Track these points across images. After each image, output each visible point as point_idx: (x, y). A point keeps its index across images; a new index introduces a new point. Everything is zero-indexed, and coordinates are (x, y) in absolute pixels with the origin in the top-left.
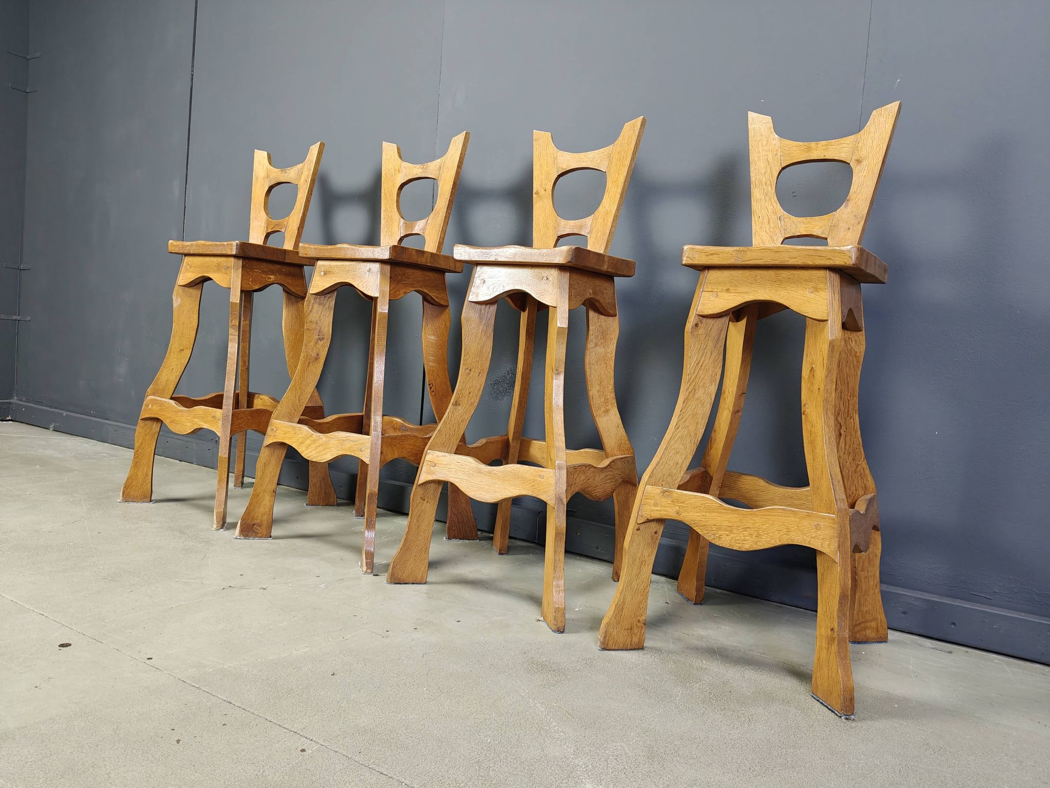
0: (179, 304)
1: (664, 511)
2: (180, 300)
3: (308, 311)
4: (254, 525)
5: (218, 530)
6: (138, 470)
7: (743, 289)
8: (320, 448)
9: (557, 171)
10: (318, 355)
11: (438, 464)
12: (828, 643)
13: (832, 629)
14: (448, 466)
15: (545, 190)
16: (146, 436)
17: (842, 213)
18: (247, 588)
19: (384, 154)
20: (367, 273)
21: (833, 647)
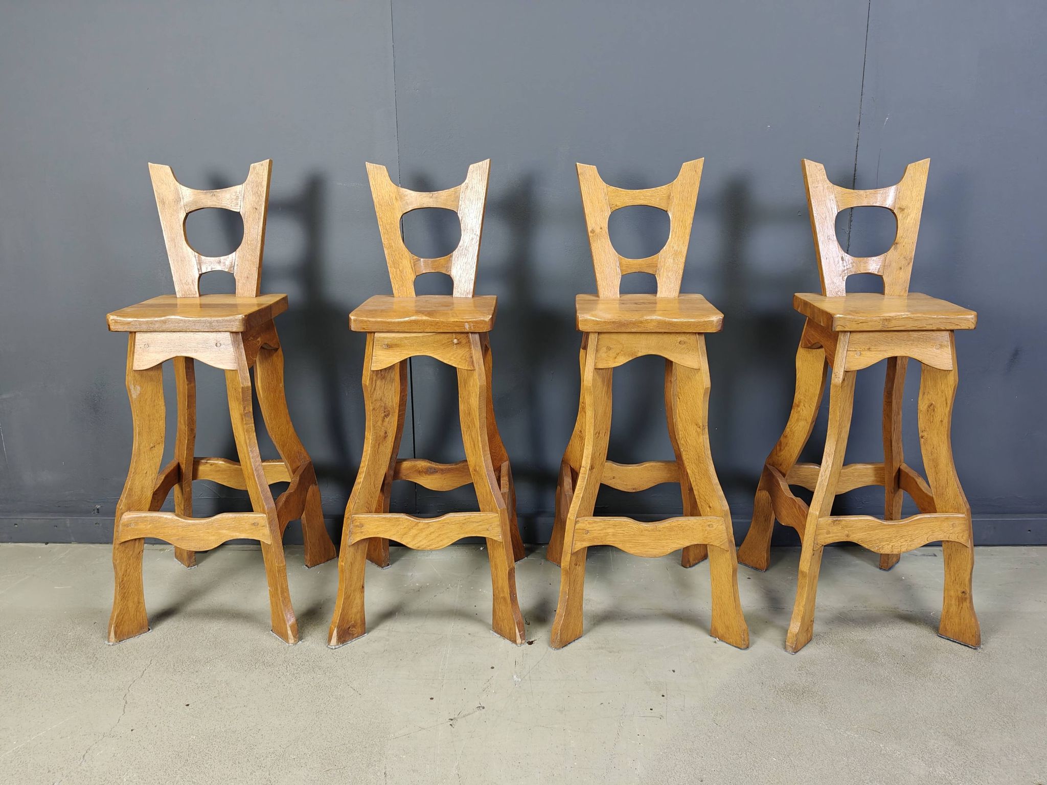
0: (139, 392)
1: (837, 536)
2: (139, 388)
3: (372, 390)
4: (349, 628)
5: (296, 644)
6: (128, 601)
7: (882, 348)
8: (433, 536)
9: (611, 208)
10: (386, 433)
11: (591, 530)
12: (959, 602)
13: (963, 592)
14: (604, 531)
15: (601, 228)
16: (130, 559)
17: (892, 254)
18: (469, 714)
19: (370, 177)
20: (455, 346)
21: (965, 604)
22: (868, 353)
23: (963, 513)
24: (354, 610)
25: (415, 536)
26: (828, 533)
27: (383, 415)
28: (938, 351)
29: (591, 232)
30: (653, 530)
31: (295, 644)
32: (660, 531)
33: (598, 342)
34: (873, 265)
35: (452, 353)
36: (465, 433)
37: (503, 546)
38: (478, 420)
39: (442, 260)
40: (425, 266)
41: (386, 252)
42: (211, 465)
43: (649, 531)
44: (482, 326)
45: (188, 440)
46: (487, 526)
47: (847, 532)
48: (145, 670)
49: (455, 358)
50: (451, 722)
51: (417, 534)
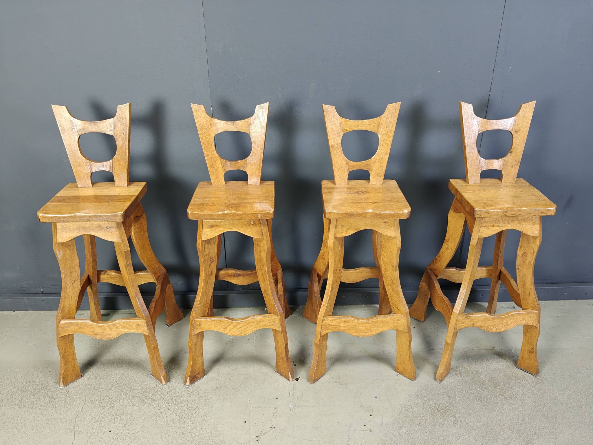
0: (62, 254)
1: (467, 325)
2: (62, 252)
3: (203, 250)
4: (196, 375)
6: (68, 365)
7: (500, 225)
8: (241, 329)
9: (343, 132)
10: (212, 272)
11: (331, 324)
12: (529, 353)
13: (532, 349)
14: (339, 324)
15: (337, 144)
16: (67, 344)
17: (509, 158)
18: (267, 433)
19: (194, 112)
20: (252, 225)
21: (532, 354)
22: (493, 228)
23: (537, 310)
24: (198, 366)
25: (231, 330)
26: (463, 323)
27: (210, 262)
28: (533, 226)
29: (331, 147)
30: (366, 323)
31: (166, 384)
32: (370, 323)
33: (336, 222)
34: (496, 164)
35: (250, 229)
36: (258, 270)
37: (282, 333)
38: (266, 265)
39: (241, 162)
40: (231, 166)
41: (206, 158)
42: (108, 275)
43: (364, 324)
44: (268, 216)
45: (93, 265)
46: (272, 323)
47: (473, 323)
48: (83, 406)
49: (252, 232)
50: (257, 439)
51: (232, 328)
